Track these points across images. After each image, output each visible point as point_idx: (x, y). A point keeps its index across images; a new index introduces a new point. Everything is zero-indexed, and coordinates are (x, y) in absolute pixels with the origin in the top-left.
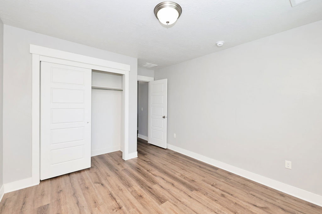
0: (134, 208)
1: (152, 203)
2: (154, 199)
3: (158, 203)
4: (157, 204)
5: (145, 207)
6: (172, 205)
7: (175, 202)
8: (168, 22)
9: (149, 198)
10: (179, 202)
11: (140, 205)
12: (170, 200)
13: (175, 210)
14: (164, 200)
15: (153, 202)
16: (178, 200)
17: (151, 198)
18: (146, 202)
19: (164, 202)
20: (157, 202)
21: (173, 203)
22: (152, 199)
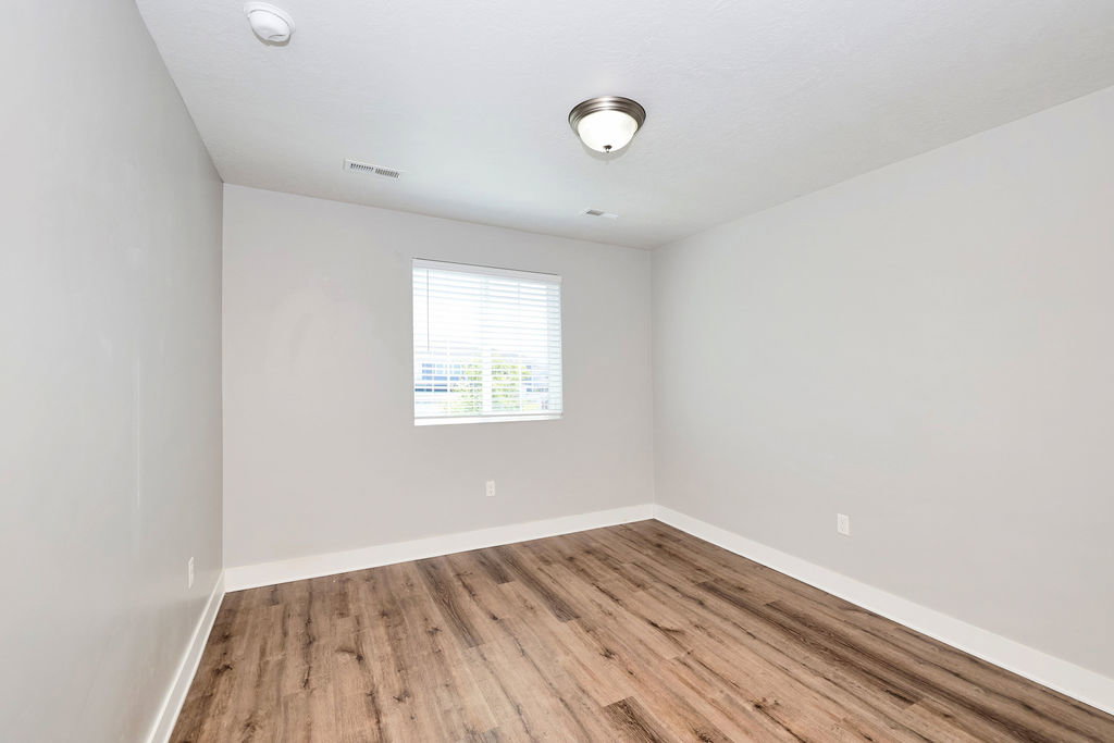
0: (714, 701)
1: (657, 707)
2: (652, 720)
3: (636, 704)
4: (640, 701)
5: (681, 699)
6: (593, 694)
7: (579, 700)
8: (609, 147)
9: (669, 727)
10: (567, 697)
11: (698, 709)
12: (594, 708)
13: (589, 678)
14: (615, 712)
15: (652, 709)
16: (566, 705)
17: (664, 726)
18: (679, 715)
19: (616, 704)
20: (640, 708)
21: (589, 696)
22: (660, 722)
